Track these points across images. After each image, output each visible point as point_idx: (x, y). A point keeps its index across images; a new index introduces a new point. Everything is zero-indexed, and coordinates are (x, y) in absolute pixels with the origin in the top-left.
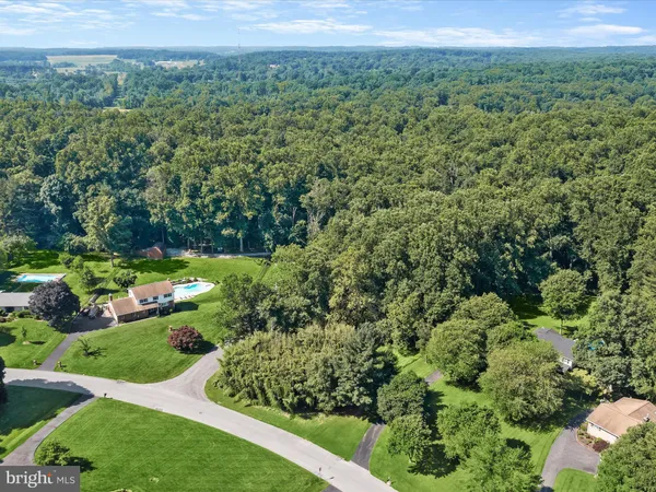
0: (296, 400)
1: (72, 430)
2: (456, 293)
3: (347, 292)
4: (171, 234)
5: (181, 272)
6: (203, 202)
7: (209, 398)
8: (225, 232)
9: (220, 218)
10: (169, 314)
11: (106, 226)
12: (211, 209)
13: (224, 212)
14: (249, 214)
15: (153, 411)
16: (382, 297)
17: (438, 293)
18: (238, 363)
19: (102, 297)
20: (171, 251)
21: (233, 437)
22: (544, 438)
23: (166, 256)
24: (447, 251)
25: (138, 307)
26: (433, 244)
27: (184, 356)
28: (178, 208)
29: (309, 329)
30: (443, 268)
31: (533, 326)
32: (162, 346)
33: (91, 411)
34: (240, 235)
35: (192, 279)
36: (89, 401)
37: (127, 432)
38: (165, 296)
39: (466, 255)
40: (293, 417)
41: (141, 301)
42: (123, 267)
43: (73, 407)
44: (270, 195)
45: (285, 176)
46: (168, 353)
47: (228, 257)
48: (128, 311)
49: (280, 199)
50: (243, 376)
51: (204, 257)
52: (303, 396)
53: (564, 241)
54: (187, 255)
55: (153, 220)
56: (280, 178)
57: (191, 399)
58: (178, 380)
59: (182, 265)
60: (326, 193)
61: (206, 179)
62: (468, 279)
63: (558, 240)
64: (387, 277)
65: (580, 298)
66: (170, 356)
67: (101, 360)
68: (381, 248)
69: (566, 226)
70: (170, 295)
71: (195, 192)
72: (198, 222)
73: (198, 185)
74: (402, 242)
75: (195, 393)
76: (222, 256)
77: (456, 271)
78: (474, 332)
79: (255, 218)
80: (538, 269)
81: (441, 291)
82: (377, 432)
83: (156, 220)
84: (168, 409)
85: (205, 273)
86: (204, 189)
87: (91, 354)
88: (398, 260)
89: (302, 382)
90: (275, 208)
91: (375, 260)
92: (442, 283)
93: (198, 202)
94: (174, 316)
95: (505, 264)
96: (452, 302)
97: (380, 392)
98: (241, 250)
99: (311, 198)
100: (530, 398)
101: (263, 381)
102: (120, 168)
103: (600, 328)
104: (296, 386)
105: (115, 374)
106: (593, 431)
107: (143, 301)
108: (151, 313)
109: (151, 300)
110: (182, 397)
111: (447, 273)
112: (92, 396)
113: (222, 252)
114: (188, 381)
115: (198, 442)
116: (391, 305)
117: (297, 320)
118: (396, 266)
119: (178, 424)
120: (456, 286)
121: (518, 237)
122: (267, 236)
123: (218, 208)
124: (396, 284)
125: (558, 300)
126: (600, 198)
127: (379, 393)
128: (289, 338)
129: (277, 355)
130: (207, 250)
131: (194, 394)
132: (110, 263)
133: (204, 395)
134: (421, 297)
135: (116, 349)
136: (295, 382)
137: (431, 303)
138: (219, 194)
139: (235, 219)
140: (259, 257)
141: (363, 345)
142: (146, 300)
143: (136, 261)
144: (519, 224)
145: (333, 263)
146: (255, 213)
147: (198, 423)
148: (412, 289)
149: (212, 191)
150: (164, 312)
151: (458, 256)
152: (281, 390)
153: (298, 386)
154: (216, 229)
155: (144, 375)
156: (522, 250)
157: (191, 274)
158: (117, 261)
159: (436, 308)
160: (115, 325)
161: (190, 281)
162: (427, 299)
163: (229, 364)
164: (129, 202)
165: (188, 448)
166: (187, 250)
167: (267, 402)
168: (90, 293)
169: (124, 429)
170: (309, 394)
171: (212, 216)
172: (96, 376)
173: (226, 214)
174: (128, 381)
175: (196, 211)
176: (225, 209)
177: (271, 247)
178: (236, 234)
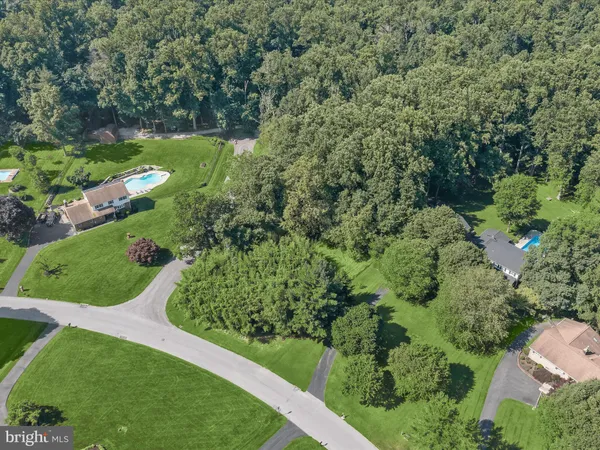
0: (253, 329)
1: (40, 370)
2: (409, 206)
3: (301, 204)
4: (121, 115)
5: (135, 159)
6: (150, 84)
7: (171, 321)
8: (177, 113)
9: (169, 100)
10: (126, 216)
11: (52, 120)
12: (160, 91)
13: (173, 94)
14: (200, 95)
15: (116, 339)
16: (337, 207)
17: (392, 206)
18: (196, 290)
19: (58, 197)
20: (124, 132)
21: (196, 367)
22: (487, 361)
23: (120, 139)
24: (402, 159)
25: (94, 213)
26: (388, 154)
27: (144, 269)
28: (125, 91)
29: (265, 246)
30: (398, 180)
31: (481, 221)
32: (122, 256)
33: (56, 345)
34: (191, 116)
35: (147, 167)
36: (54, 332)
37: (93, 369)
38: (121, 199)
39: (421, 164)
40: (251, 341)
41: (97, 207)
42: (77, 156)
43: (39, 341)
44: (221, 67)
45: (235, 46)
46: (129, 267)
47: (182, 136)
48: (84, 219)
49: (231, 72)
50: (201, 304)
51: (158, 138)
52: (260, 324)
53: (519, 130)
54: (140, 136)
55: (102, 104)
56: (230, 50)
57: (153, 323)
58: (139, 301)
59: (135, 149)
60: (277, 70)
61: (152, 56)
62: (422, 188)
63: (513, 128)
64: (341, 188)
65: (531, 205)
66: (130, 270)
67: (63, 280)
68: (335, 157)
69: (522, 114)
70: (125, 198)
71: (141, 74)
72: (148, 105)
73: (144, 65)
74: (356, 151)
75: (156, 316)
76: (176, 137)
77: (410, 182)
78: (427, 256)
79: (206, 98)
80: (491, 163)
81: (395, 203)
82: (331, 357)
83: (104, 105)
84: (133, 337)
85: (161, 159)
86: (150, 71)
87: (52, 272)
88: (352, 172)
89: (258, 312)
90: (227, 80)
91: (328, 172)
92: (396, 195)
93: (146, 84)
94: (132, 219)
95: (459, 160)
96: (405, 215)
97: (334, 325)
98: (195, 127)
99: (263, 75)
100: (477, 329)
101: (220, 311)
102: (61, 38)
103: (552, 259)
104: (253, 317)
105: (77, 298)
106: (534, 356)
107: (99, 207)
108: (108, 217)
109: (106, 205)
110: (144, 320)
111: (401, 185)
112: (56, 325)
113: (175, 131)
114: (149, 301)
115: (162, 376)
116: (345, 216)
117: (252, 236)
118: (349, 178)
119: (143, 356)
120: (410, 198)
121: (473, 135)
122: (219, 115)
123: (167, 90)
124: (350, 195)
125: (509, 207)
126: (560, 84)
127: (334, 327)
128: (245, 257)
129: (234, 282)
130: (160, 129)
131: (156, 318)
132: (61, 151)
133: (165, 317)
134: (375, 208)
135: (77, 264)
136: (252, 313)
137: (385, 216)
138: (167, 74)
139: (185, 100)
140: (211, 135)
141: (318, 282)
142: (101, 205)
143: (89, 147)
144: (476, 119)
145: (286, 175)
146: (205, 93)
147: (161, 352)
148: (366, 200)
149: (159, 72)
150: (120, 215)
151: (414, 166)
152: (239, 320)
153: (255, 316)
154: (168, 111)
155: (106, 295)
156: (477, 147)
157: (144, 161)
158: (69, 148)
159: (389, 222)
160: (73, 233)
161: (145, 171)
162: (381, 211)
163: (187, 290)
164: (73, 86)
165: (153, 385)
166: (139, 129)
167: (226, 327)
168: (46, 193)
169: (90, 366)
170: (266, 322)
171: (162, 97)
172: (59, 300)
173: (175, 96)
174: (91, 304)
175: (145, 93)
176: (174, 91)
177: (224, 126)
178: (188, 115)
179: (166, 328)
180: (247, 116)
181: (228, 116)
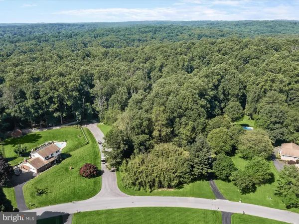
3: (161, 128)
5: (41, 140)
6: (42, 100)
7: (128, 194)
8: (56, 115)
9: (53, 107)
12: (47, 103)
13: (55, 104)
14: (69, 103)
23: (24, 134)
25: (45, 162)
34: (64, 115)
35: (51, 142)
36: (70, 218)
38: (56, 152)
41: (46, 158)
46: (83, 180)
47: (58, 128)
48: (41, 166)
49: (76, 94)
51: (45, 130)
57: (120, 198)
64: (175, 118)
66: (86, 181)
70: (58, 151)
72: (41, 112)
75: (119, 195)
82: (214, 184)
85: (54, 138)
87: (41, 193)
93: (39, 100)
98: (62, 123)
105: (68, 199)
107: (47, 158)
108: (52, 163)
109: (50, 156)
110: (114, 198)
112: (68, 215)
114: (109, 190)
122: (77, 113)
123: (52, 102)
124: (180, 120)
130: (45, 126)
133: (122, 193)
135: (52, 186)
140: (73, 125)
142: (48, 157)
143: (8, 140)
149: (46, 93)
150: (58, 161)
157: (47, 140)
160: (36, 175)
166: (31, 128)
171: (48, 107)
172: (58, 204)
173: (57, 105)
174: (78, 200)
175: (39, 105)
176: (56, 102)
177: (80, 118)
178: (62, 114)
179: (128, 198)
180: (90, 112)
181: (81, 113)
